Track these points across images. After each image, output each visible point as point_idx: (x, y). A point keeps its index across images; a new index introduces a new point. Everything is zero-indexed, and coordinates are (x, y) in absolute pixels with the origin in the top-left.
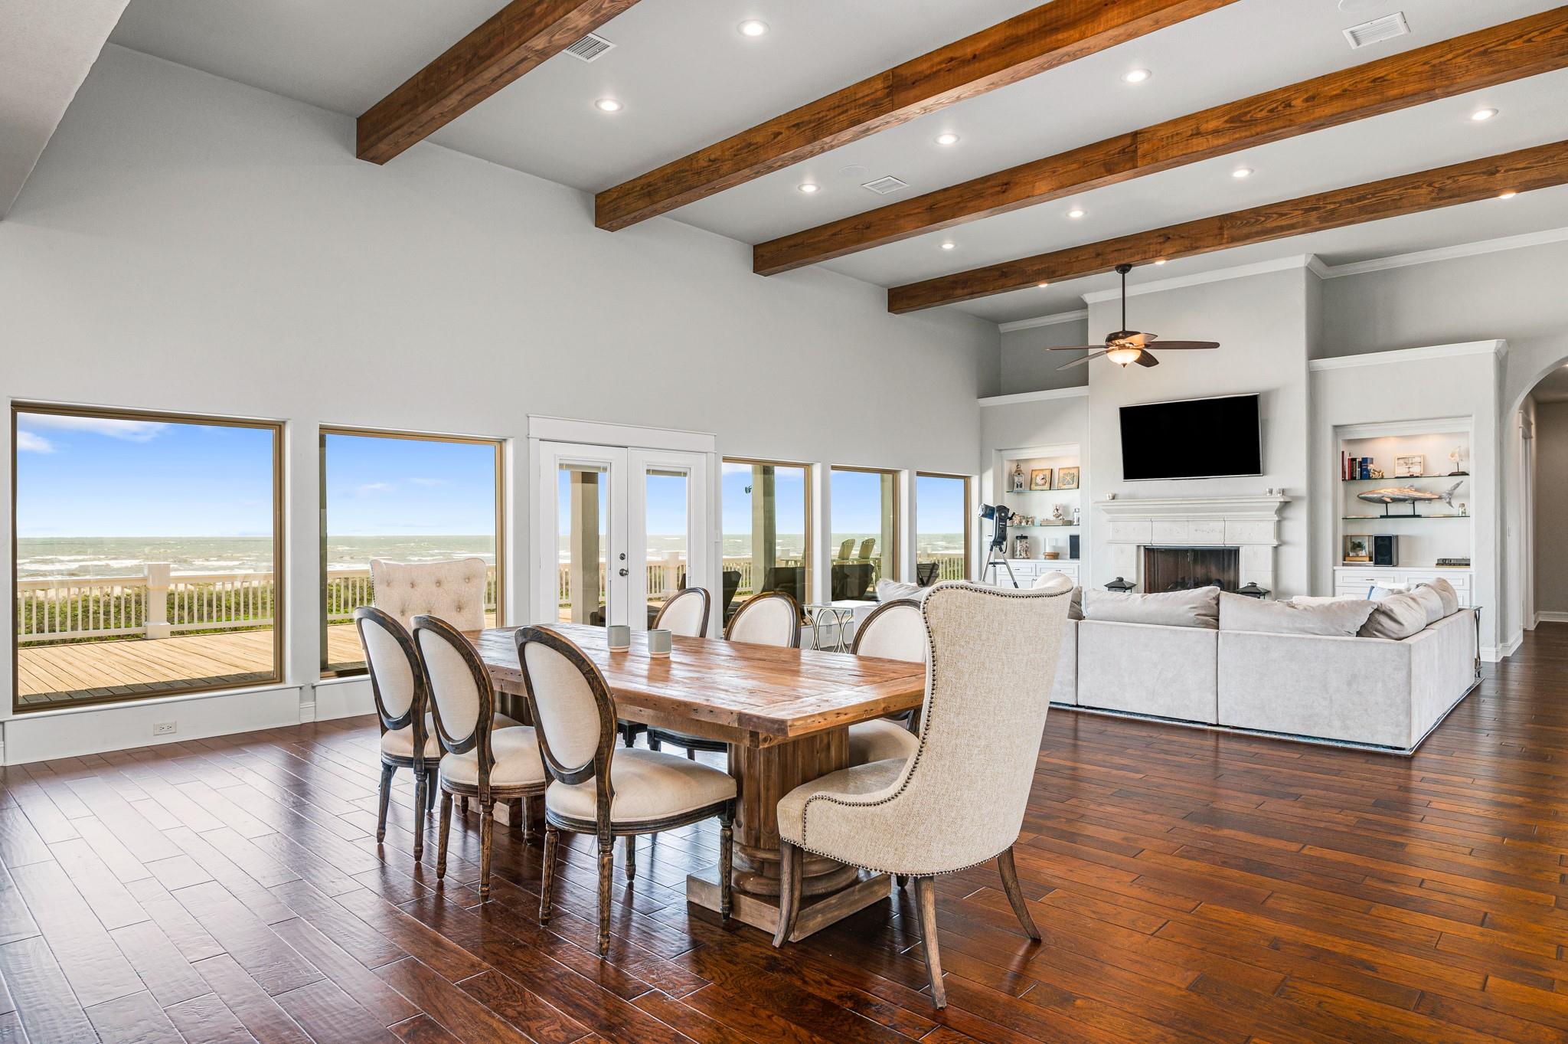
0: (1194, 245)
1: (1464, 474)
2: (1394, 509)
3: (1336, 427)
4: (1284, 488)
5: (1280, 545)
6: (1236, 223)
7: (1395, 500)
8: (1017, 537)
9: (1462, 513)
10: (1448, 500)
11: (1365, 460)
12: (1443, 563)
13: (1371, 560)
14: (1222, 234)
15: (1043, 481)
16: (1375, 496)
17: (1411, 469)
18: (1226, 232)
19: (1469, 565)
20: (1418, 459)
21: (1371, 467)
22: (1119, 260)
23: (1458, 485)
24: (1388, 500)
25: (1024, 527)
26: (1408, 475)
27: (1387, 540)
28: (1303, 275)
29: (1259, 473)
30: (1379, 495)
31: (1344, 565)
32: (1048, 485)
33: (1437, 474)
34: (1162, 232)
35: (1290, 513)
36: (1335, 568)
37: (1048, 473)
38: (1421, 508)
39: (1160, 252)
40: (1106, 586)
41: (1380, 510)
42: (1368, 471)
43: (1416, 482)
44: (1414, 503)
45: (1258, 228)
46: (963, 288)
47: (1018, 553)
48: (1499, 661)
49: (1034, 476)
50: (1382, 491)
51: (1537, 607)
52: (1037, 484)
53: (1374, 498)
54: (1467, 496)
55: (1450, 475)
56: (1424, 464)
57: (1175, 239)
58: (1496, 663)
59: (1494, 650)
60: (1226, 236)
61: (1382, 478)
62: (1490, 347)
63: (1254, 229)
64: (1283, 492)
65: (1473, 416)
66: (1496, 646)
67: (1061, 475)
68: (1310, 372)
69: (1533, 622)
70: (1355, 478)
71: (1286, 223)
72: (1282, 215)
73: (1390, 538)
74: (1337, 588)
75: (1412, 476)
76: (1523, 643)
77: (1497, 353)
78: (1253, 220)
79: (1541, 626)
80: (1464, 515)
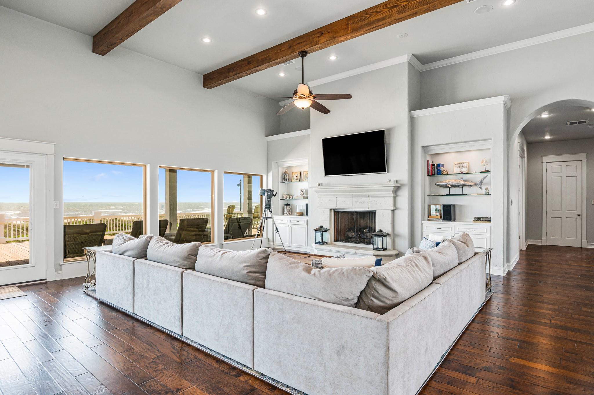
0: (334, 36)
1: (488, 171)
2: (453, 191)
3: (424, 147)
4: (397, 179)
5: (395, 210)
6: (355, 21)
7: (453, 186)
8: (285, 205)
9: (487, 193)
10: (480, 186)
11: (439, 165)
12: (477, 220)
13: (441, 218)
14: (348, 28)
15: (297, 177)
16: (443, 184)
17: (461, 170)
18: (350, 27)
19: (490, 221)
20: (465, 165)
21: (442, 169)
22: (300, 49)
23: (485, 177)
24: (450, 186)
25: (288, 200)
26: (460, 173)
27: (449, 207)
28: (406, 66)
29: (385, 171)
30: (445, 183)
31: (428, 220)
32: (299, 179)
33: (474, 172)
34: (318, 31)
35: (400, 193)
36: (423, 222)
37: (299, 174)
38: (466, 190)
39: (318, 42)
40: (314, 230)
41: (446, 191)
42: (441, 171)
43: (465, 177)
44: (463, 187)
45: (366, 22)
46: (232, 72)
47: (285, 212)
48: (505, 275)
49: (293, 175)
50: (447, 181)
51: (527, 237)
52: (294, 179)
53: (443, 185)
54: (489, 184)
55: (481, 172)
56: (468, 167)
57: (325, 34)
58: (504, 277)
59: (502, 269)
60: (350, 29)
61: (448, 174)
62: (500, 100)
63: (364, 23)
64: (397, 181)
65: (492, 139)
66: (503, 267)
67: (304, 175)
68: (411, 118)
69: (525, 245)
70: (434, 175)
71: (380, 17)
72: (378, 12)
73: (450, 206)
74: (423, 233)
75: (462, 173)
76: (520, 259)
77: (505, 104)
78: (364, 18)
79: (529, 247)
80: (488, 194)
